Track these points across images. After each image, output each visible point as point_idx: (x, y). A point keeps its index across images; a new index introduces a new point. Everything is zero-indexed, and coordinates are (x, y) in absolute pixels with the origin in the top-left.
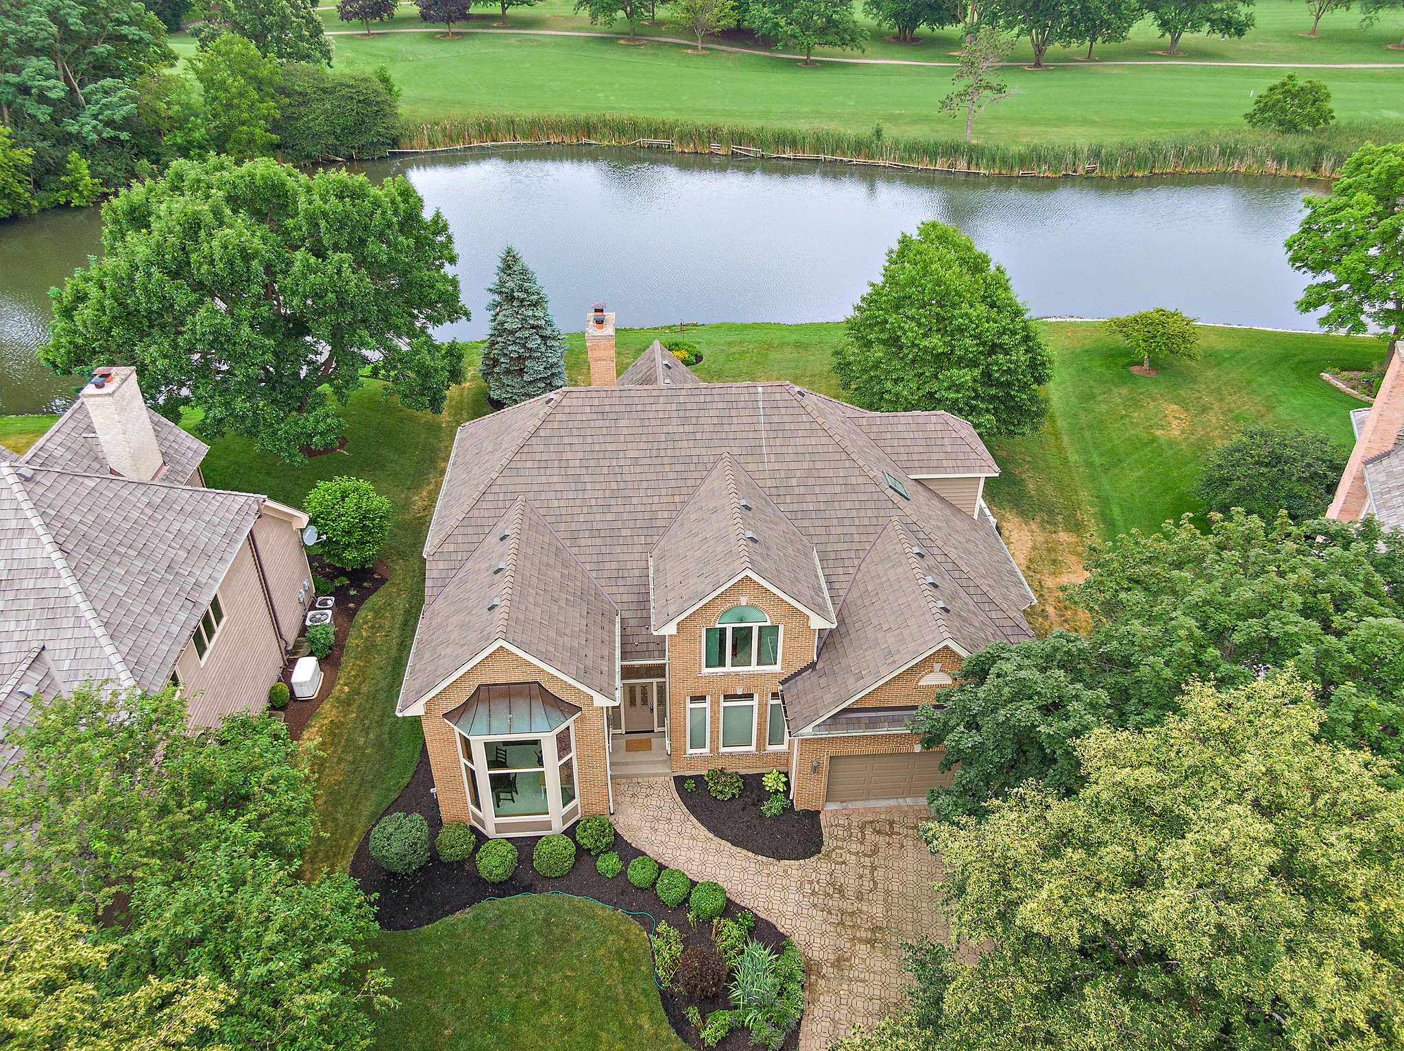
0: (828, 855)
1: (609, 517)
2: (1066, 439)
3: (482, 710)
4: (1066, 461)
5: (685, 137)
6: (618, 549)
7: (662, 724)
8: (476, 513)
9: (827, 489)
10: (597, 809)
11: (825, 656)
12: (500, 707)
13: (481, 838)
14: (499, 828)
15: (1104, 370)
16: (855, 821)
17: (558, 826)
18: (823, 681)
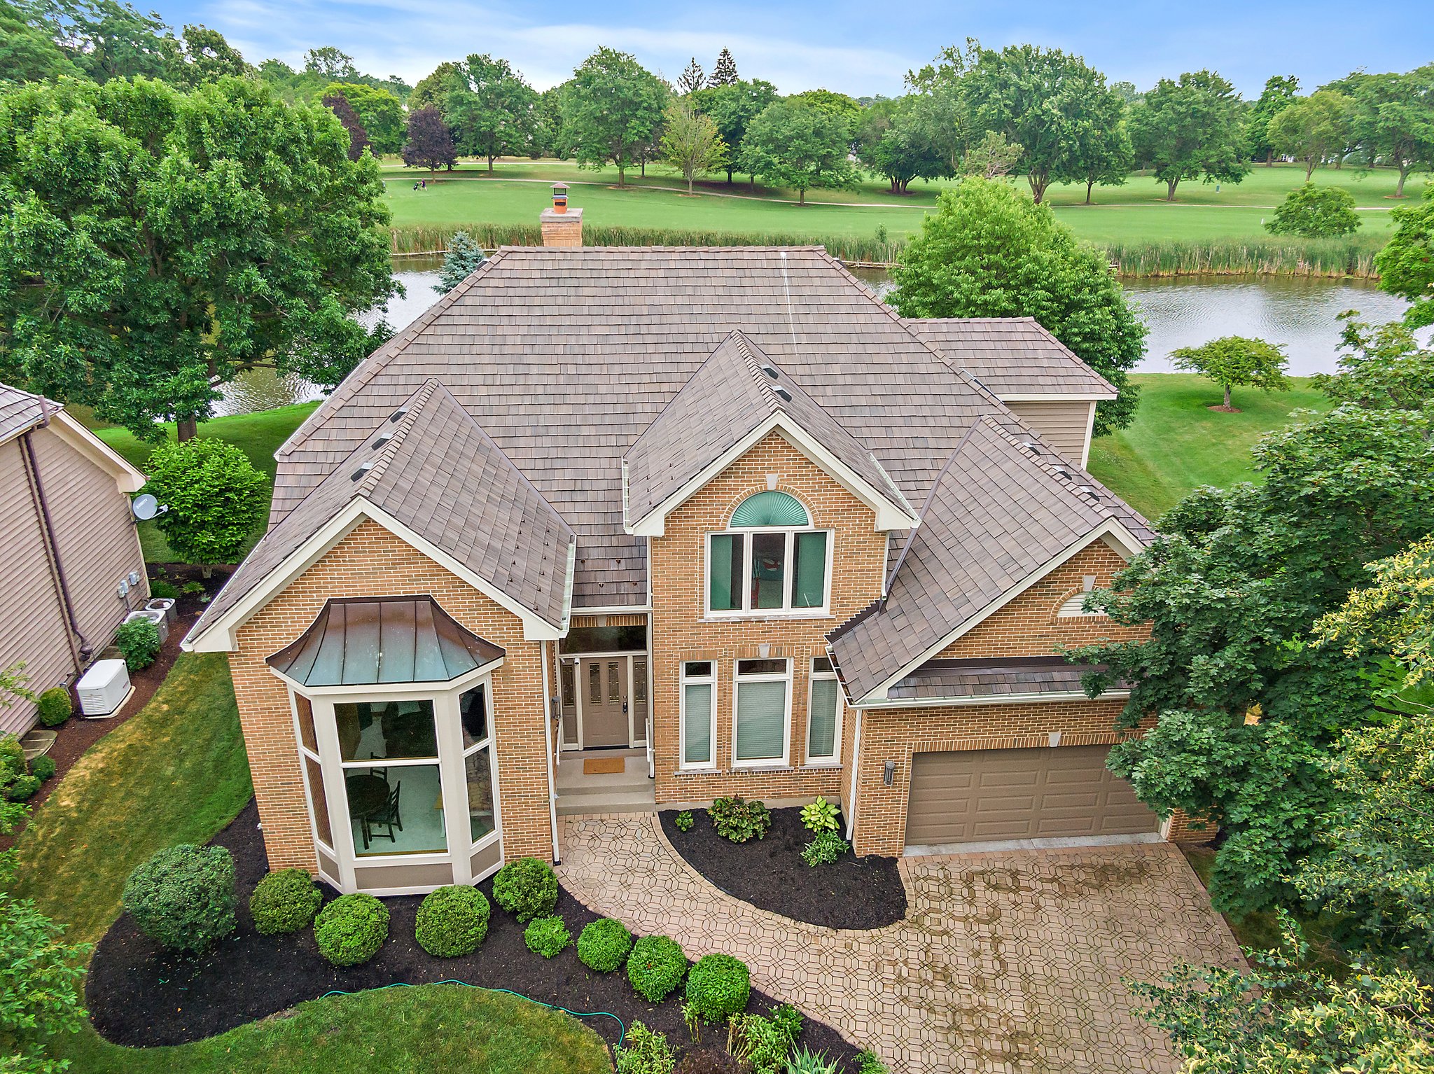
0: (917, 922)
2: (1151, 465)
3: (331, 645)
4: (1156, 483)
7: (641, 734)
10: (530, 850)
11: (900, 591)
12: (364, 642)
13: (330, 893)
14: (363, 876)
15: (1176, 408)
16: (955, 870)
17: (464, 876)
18: (900, 622)
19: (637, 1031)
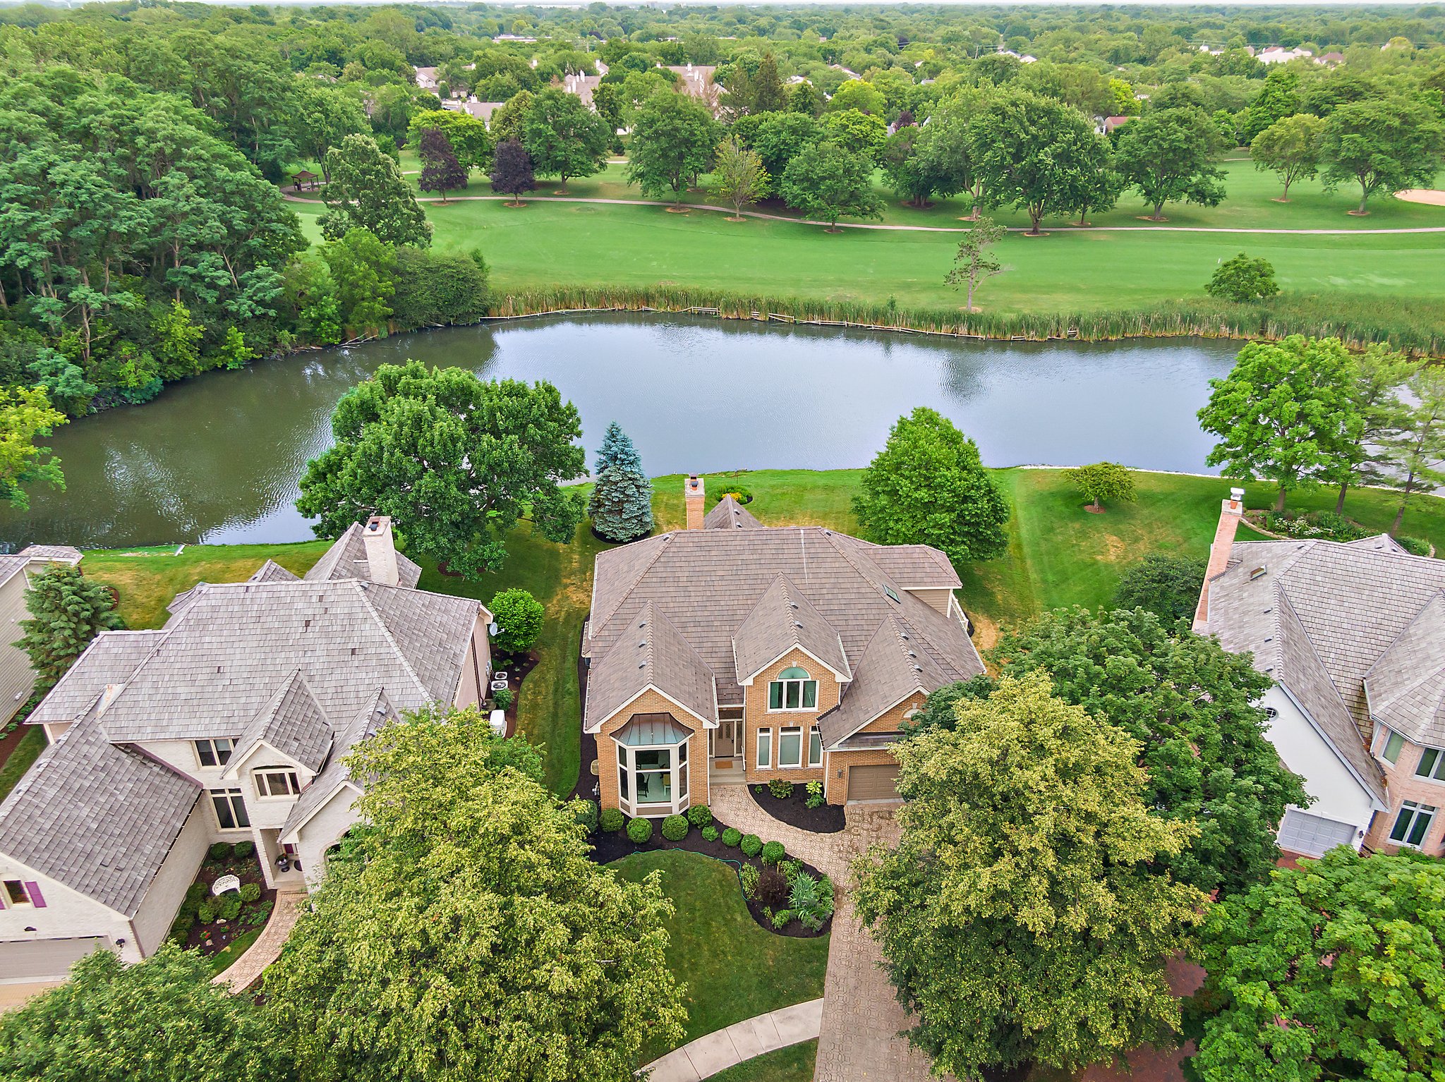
0: (849, 831)
1: (706, 613)
2: (1029, 562)
3: (635, 729)
4: (1027, 579)
5: (729, 306)
6: (712, 634)
7: (739, 751)
8: (621, 611)
9: (846, 596)
10: (700, 801)
11: (845, 701)
12: (646, 728)
13: (627, 819)
14: (639, 811)
15: (1063, 508)
16: (867, 811)
17: (676, 811)
18: (844, 717)
19: (746, 866)
